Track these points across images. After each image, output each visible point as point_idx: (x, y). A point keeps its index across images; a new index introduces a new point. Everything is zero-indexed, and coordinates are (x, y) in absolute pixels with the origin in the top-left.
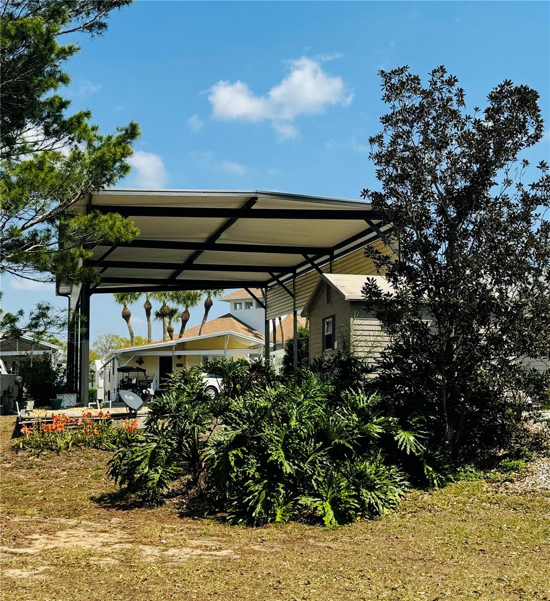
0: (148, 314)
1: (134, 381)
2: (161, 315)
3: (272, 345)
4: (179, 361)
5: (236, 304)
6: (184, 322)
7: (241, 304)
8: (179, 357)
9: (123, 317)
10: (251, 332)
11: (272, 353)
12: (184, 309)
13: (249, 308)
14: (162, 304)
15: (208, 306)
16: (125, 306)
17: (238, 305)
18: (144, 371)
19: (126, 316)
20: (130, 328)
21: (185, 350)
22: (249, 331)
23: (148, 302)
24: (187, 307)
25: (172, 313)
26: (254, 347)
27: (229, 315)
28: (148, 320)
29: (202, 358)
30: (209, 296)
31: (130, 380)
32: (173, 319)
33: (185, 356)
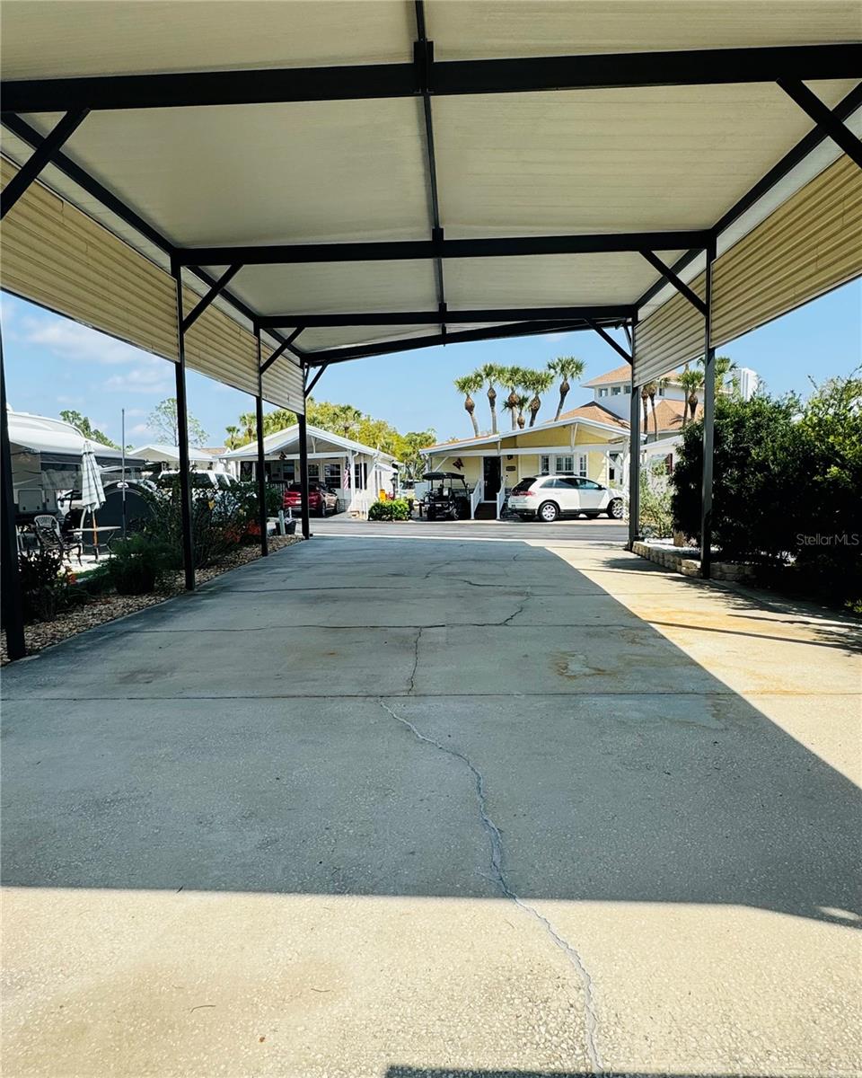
0: (492, 404)
1: (446, 493)
2: (510, 405)
3: (643, 437)
4: (511, 463)
5: (601, 391)
6: (534, 412)
7: (606, 390)
8: (510, 457)
9: (466, 409)
10: (617, 421)
11: (642, 448)
12: (534, 396)
13: (616, 394)
14: (511, 392)
15: (564, 391)
16: (468, 396)
17: (603, 392)
18: (462, 477)
19: (470, 408)
20: (473, 420)
21: (517, 447)
22: (614, 420)
23: (491, 390)
24: (537, 393)
25: (522, 402)
26: (616, 441)
27: (593, 404)
28: (493, 411)
29: (540, 457)
30: (566, 379)
31: (441, 490)
32: (524, 409)
33: (517, 455)
